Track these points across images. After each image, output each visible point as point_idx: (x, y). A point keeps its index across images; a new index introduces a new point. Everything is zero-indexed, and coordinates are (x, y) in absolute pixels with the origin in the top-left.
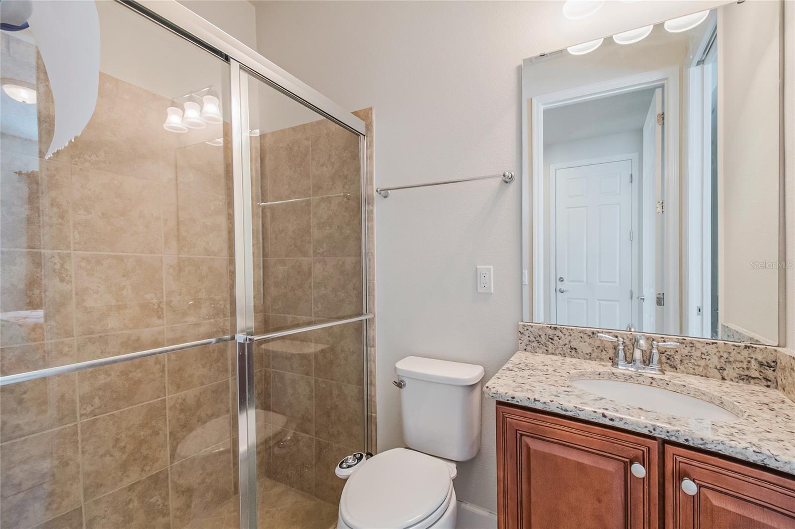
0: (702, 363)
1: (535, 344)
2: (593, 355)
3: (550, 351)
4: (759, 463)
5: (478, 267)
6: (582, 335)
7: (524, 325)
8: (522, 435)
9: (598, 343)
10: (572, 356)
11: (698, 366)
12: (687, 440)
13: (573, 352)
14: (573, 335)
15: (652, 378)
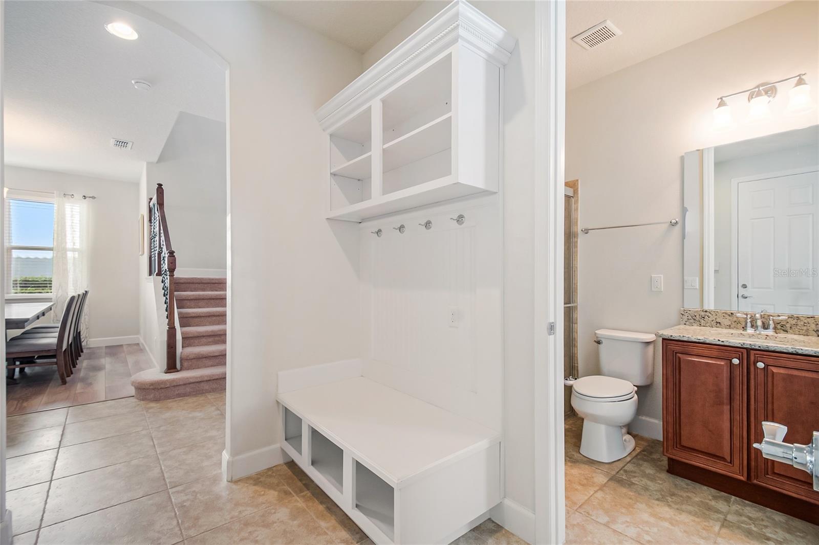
0: (805, 328)
1: (692, 321)
2: (732, 326)
3: (702, 325)
4: (794, 352)
5: (652, 276)
6: (724, 315)
7: (685, 310)
8: (676, 353)
9: (735, 319)
10: (717, 327)
11: (802, 330)
12: (759, 347)
13: (718, 325)
14: (718, 315)
15: (767, 335)
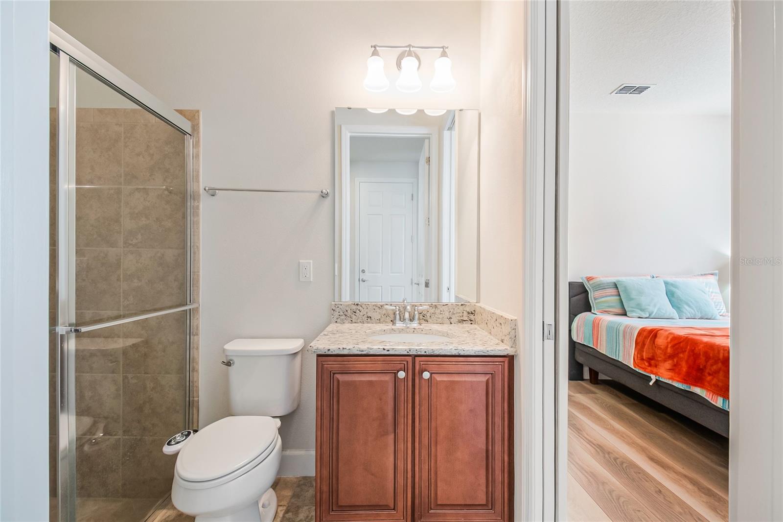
0: (441, 316)
1: (343, 317)
2: (381, 320)
3: (354, 321)
5: (300, 261)
6: (375, 307)
7: (336, 304)
8: (334, 374)
9: (384, 312)
10: (368, 323)
11: (439, 318)
12: (425, 352)
13: (369, 319)
14: (369, 308)
15: (414, 329)
